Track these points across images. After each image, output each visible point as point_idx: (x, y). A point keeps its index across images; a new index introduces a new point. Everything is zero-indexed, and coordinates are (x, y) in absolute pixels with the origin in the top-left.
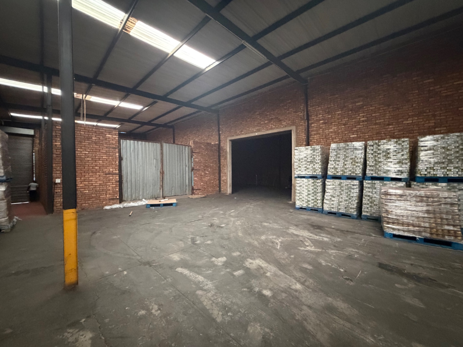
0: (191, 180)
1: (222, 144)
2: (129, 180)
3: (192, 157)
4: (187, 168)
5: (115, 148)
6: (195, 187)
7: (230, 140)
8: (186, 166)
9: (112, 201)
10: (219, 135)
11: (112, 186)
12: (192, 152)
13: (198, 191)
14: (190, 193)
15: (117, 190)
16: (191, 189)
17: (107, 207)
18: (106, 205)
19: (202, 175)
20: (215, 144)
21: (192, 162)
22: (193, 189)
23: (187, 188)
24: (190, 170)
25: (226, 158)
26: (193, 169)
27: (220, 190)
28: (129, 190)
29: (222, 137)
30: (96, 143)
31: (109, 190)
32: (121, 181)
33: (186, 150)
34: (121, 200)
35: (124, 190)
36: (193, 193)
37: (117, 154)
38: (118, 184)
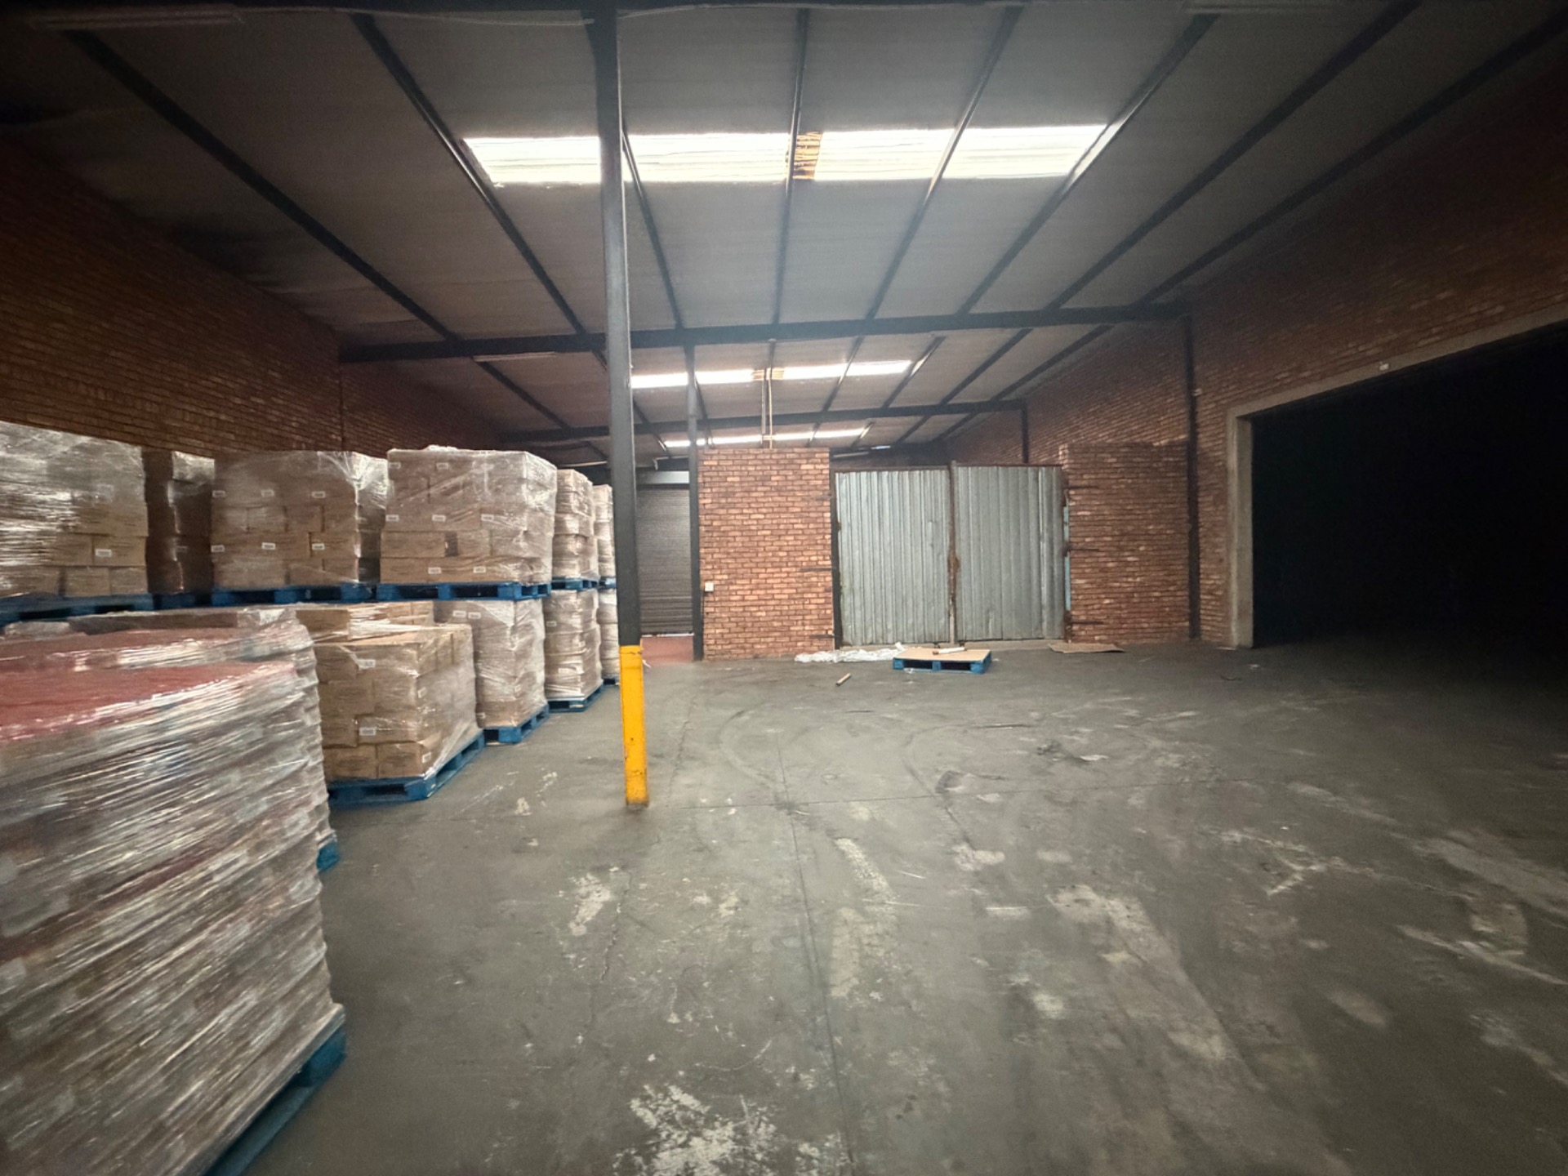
0: (1059, 586)
1: (1204, 441)
2: (857, 586)
3: (1064, 504)
4: (1044, 546)
5: (823, 500)
6: (1079, 614)
7: (1243, 418)
8: (1039, 538)
9: (816, 643)
10: (1193, 403)
11: (818, 601)
12: (1065, 486)
13: (1090, 628)
14: (1058, 631)
15: (829, 612)
16: (1059, 618)
17: (803, 658)
18: (803, 651)
19: (1104, 570)
20: (1171, 445)
21: (1063, 524)
22: (1068, 620)
23: (1045, 613)
24: (1056, 552)
25: (1222, 498)
26: (1067, 549)
27: (1195, 631)
28: (858, 614)
29: (1205, 412)
30: (779, 490)
31: (810, 612)
32: (837, 590)
33: (1042, 482)
34: (840, 642)
35: (846, 613)
36: (1068, 635)
37: (828, 515)
38: (831, 595)
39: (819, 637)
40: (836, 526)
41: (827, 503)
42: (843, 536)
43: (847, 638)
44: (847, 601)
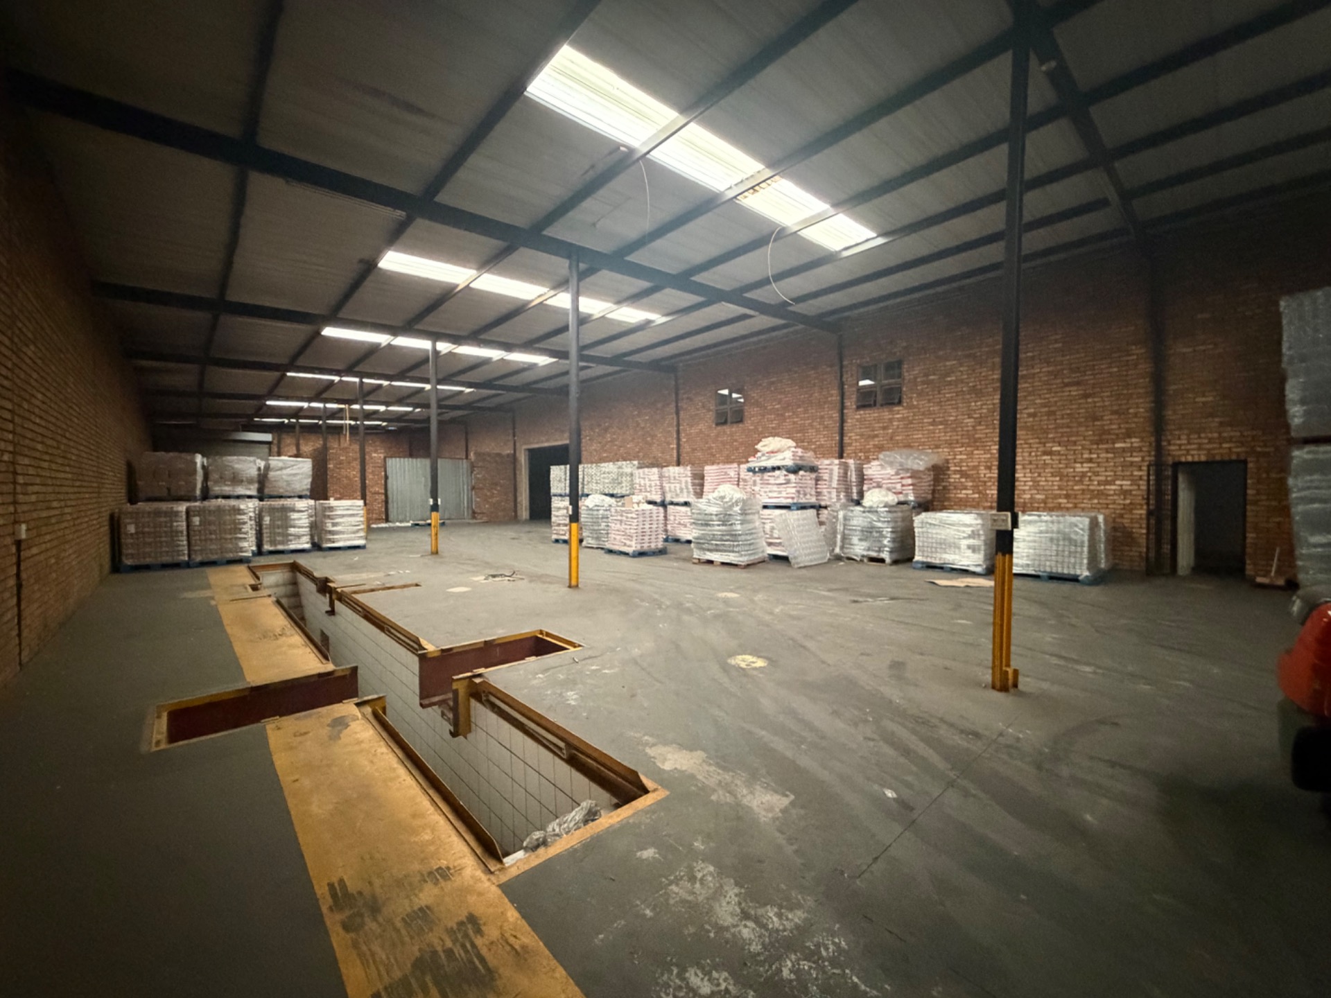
0: (470, 501)
1: (518, 454)
2: (394, 500)
3: (472, 472)
4: (465, 487)
5: (381, 467)
6: (477, 510)
7: (526, 450)
8: (463, 485)
9: (378, 521)
10: (514, 442)
11: (379, 506)
12: (473, 466)
13: (481, 515)
14: (470, 517)
15: (383, 509)
16: (470, 512)
17: (374, 526)
18: (373, 523)
19: (486, 495)
20: (510, 455)
21: (472, 479)
22: (474, 512)
23: (466, 510)
24: (469, 489)
25: (521, 474)
26: (473, 488)
27: (516, 516)
28: (395, 510)
29: (518, 445)
31: (376, 509)
32: (386, 502)
33: (465, 464)
34: (387, 520)
35: (391, 509)
36: (474, 517)
37: (383, 473)
38: (384, 503)
39: (379, 519)
40: (386, 477)
41: (383, 469)
42: (389, 481)
43: (390, 519)
44: (390, 506)
